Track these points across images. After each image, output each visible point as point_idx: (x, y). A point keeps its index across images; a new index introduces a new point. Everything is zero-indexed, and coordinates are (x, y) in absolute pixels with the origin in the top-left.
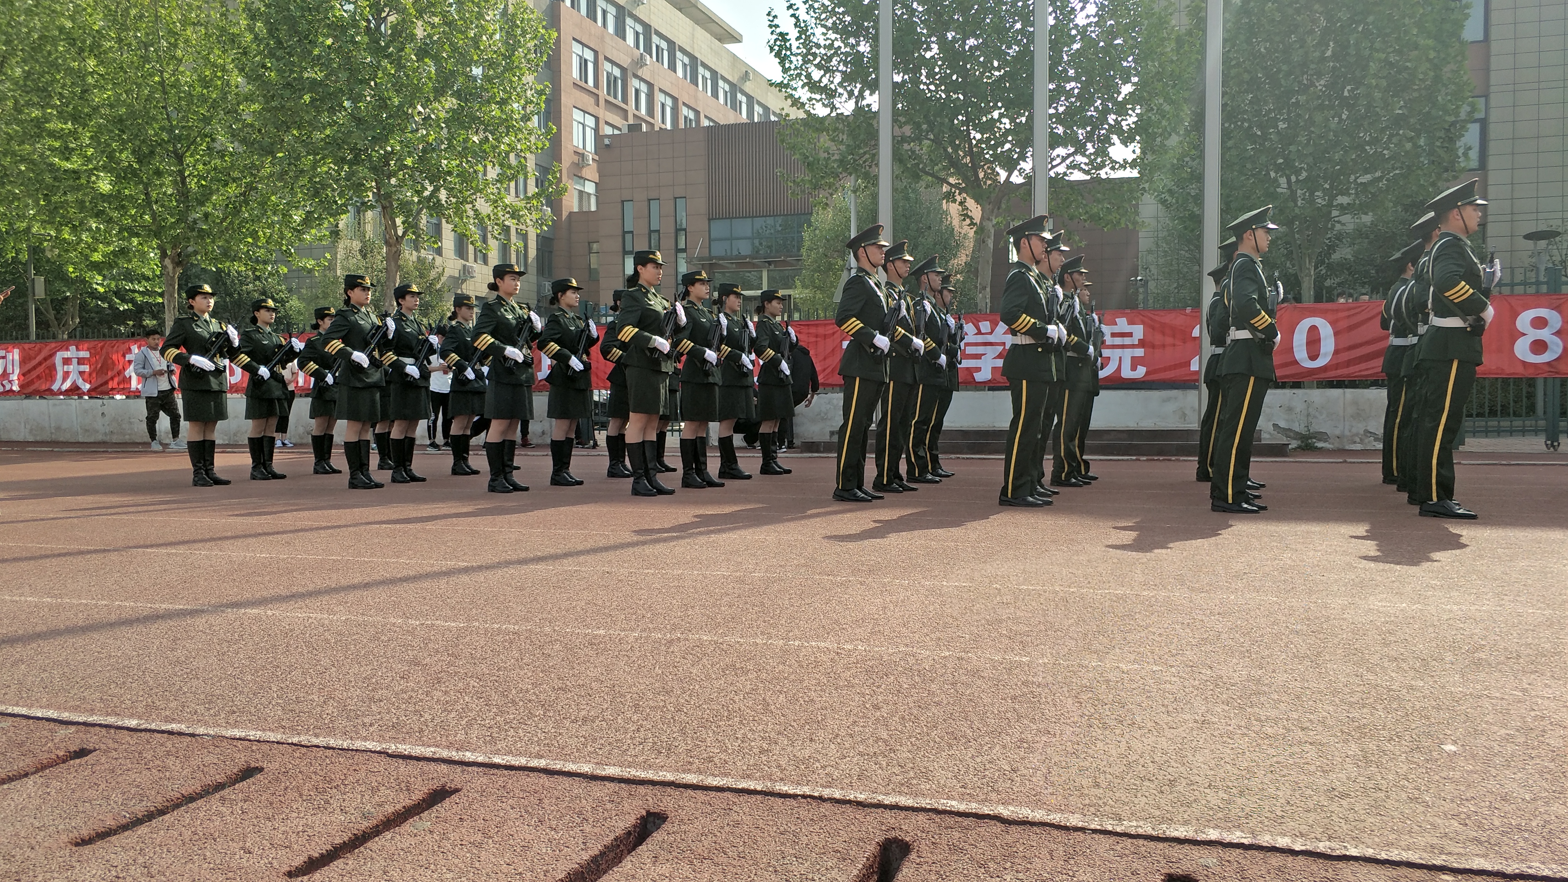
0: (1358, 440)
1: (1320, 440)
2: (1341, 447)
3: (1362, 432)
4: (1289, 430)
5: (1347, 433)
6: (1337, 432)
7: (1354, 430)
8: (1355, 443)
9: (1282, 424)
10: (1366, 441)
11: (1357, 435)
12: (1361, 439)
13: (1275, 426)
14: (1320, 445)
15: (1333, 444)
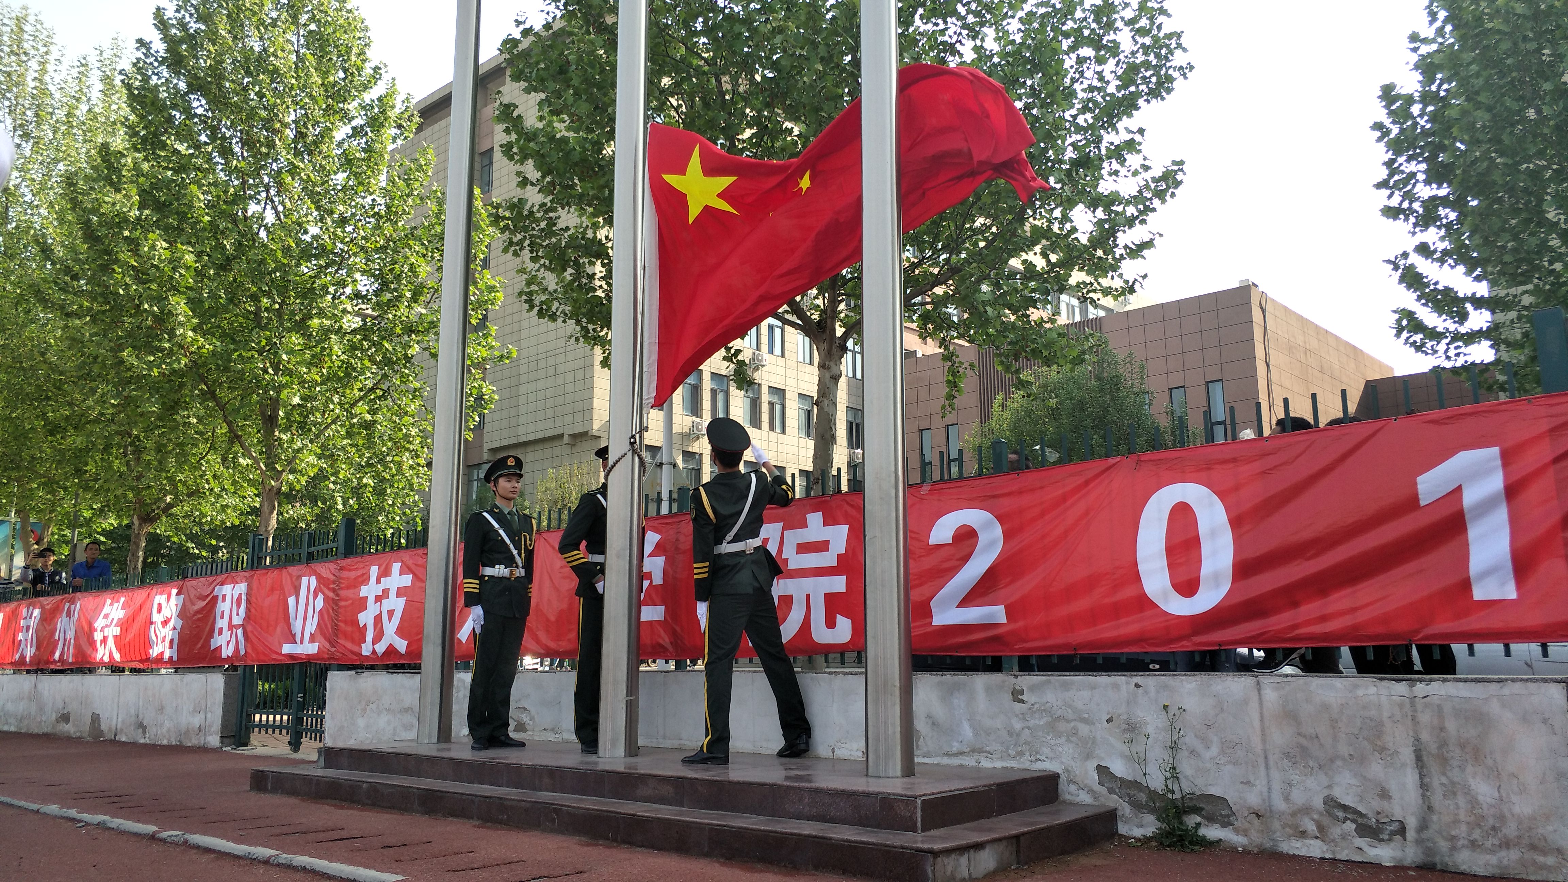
0: (1311, 827)
1: (1211, 819)
2: (1268, 844)
3: (1318, 802)
4: (1135, 784)
5: (1279, 804)
6: (1253, 799)
7: (1298, 797)
8: (1303, 834)
9: (1119, 768)
10: (1336, 831)
11: (1306, 810)
12: (1320, 827)
13: (1102, 770)
14: (1212, 832)
15: (1245, 833)
